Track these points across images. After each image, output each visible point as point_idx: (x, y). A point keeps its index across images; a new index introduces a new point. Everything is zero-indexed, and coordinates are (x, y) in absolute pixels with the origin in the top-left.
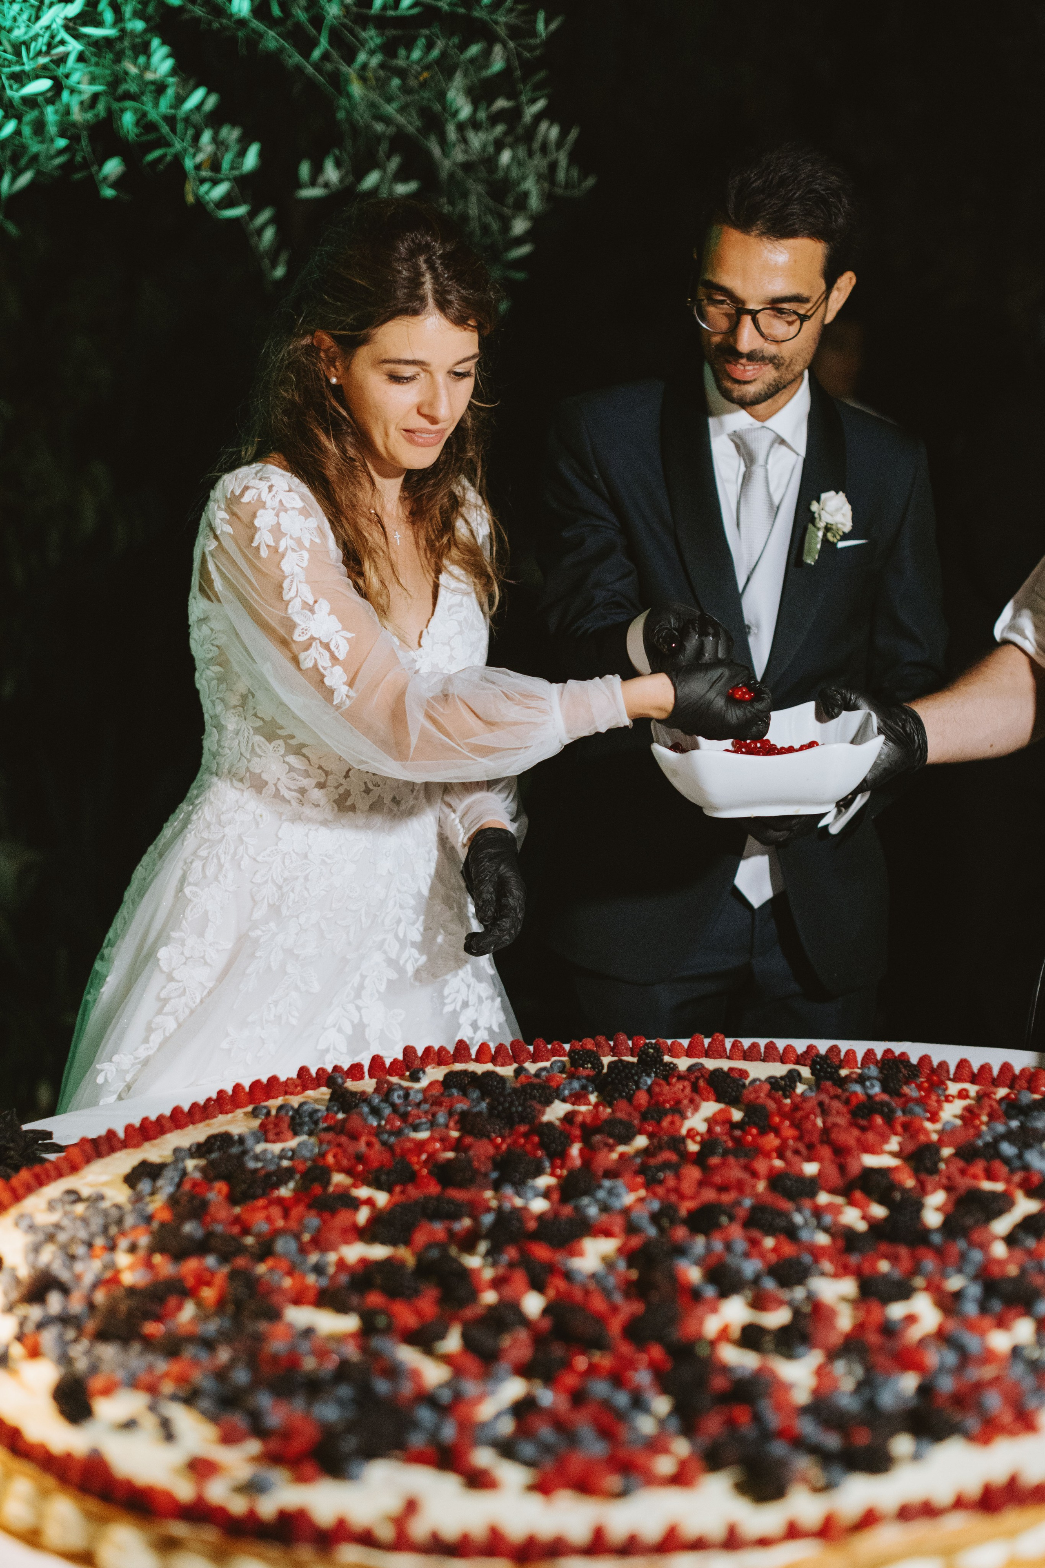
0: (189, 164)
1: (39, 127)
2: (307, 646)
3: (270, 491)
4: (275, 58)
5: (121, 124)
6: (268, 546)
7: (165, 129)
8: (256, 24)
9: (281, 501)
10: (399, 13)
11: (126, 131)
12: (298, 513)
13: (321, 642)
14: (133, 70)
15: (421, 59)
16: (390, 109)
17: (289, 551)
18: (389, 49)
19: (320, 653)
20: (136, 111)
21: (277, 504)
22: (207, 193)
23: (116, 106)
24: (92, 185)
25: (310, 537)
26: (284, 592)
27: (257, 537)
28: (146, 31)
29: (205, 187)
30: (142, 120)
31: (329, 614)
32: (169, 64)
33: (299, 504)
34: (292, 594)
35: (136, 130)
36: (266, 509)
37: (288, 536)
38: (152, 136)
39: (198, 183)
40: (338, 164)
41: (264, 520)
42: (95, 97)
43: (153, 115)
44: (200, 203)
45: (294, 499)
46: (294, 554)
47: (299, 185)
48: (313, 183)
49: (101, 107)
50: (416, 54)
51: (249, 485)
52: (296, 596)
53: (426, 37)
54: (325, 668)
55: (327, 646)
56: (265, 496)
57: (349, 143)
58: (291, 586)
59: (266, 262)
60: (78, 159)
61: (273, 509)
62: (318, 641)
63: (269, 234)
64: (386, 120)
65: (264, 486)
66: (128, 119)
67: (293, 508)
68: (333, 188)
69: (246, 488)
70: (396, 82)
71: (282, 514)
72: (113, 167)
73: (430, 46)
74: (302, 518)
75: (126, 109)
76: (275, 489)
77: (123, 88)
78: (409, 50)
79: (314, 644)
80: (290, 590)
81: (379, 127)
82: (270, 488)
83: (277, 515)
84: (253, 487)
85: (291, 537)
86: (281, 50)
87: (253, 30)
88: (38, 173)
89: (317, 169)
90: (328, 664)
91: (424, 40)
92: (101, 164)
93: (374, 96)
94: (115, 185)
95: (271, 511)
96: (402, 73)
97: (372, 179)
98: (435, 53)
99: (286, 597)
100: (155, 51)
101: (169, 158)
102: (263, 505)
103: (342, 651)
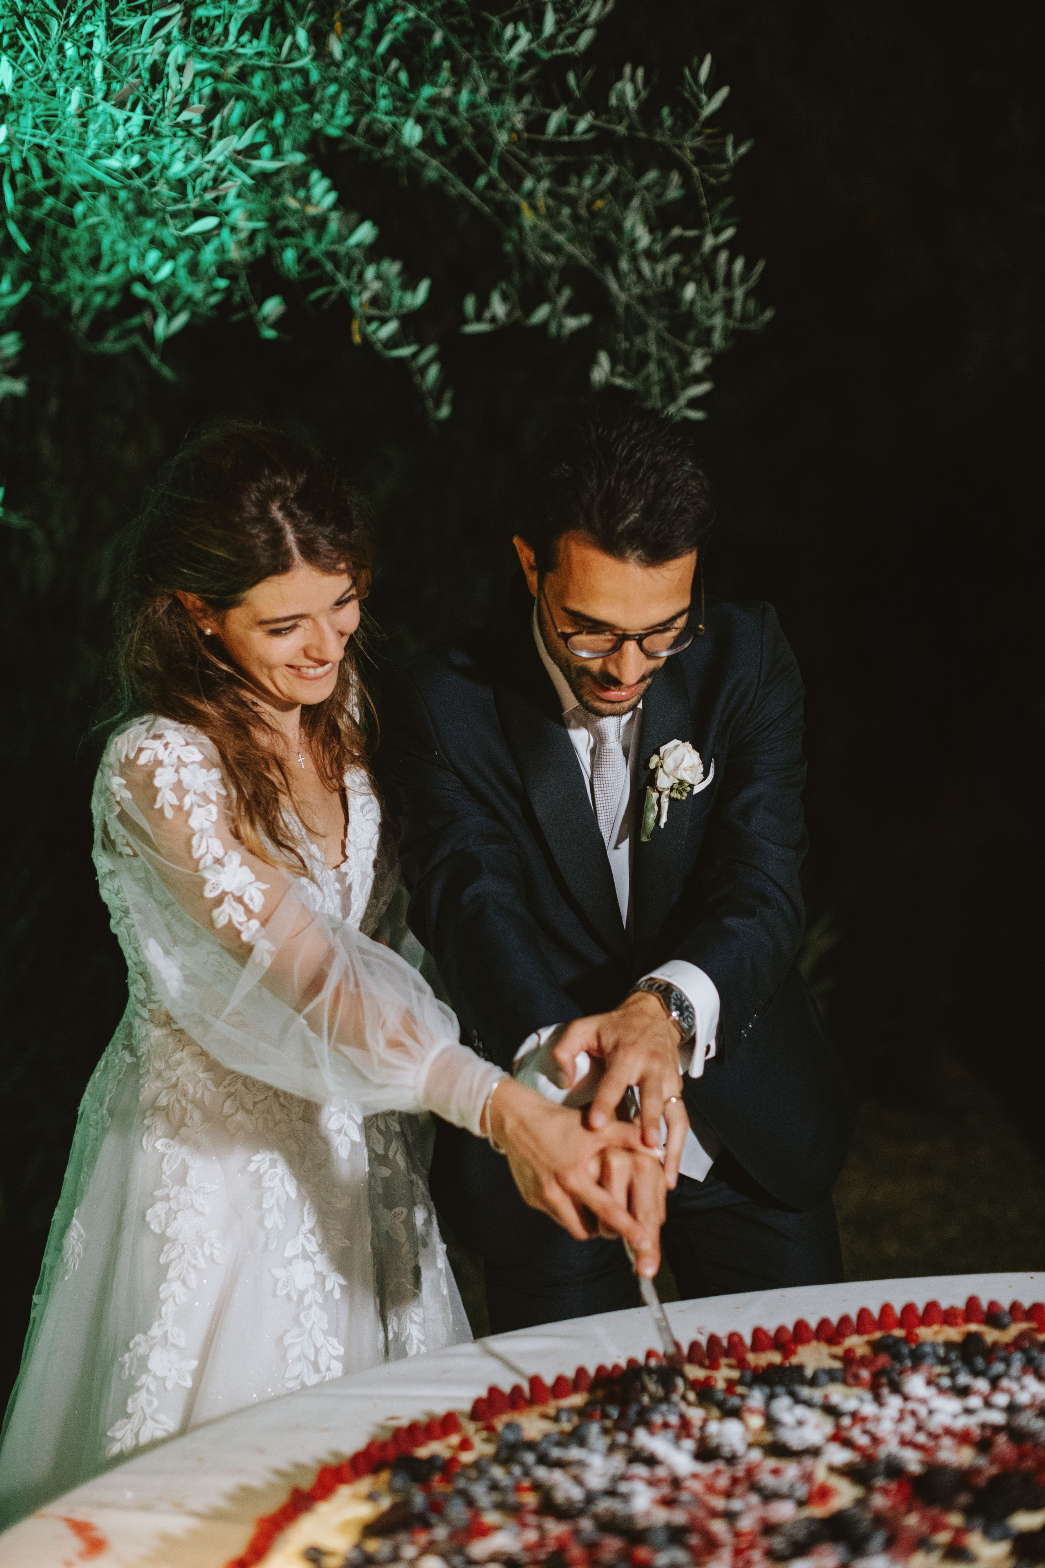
0: (355, 302)
1: (193, 268)
2: (219, 901)
3: (166, 749)
4: (438, 188)
5: (282, 262)
6: (171, 806)
7: (329, 267)
8: (420, 154)
9: (179, 758)
10: (573, 138)
11: (286, 268)
12: (199, 767)
13: (234, 896)
14: (293, 204)
15: (593, 187)
16: (560, 238)
17: (195, 808)
18: (560, 177)
19: (233, 908)
20: (297, 246)
21: (176, 761)
22: (374, 332)
23: (275, 242)
24: (251, 325)
25: (216, 789)
26: (194, 850)
27: (159, 798)
28: (305, 164)
29: (374, 326)
30: (303, 254)
31: (241, 865)
32: (331, 198)
33: (199, 757)
34: (202, 851)
35: (297, 268)
36: (165, 767)
37: (192, 793)
38: (315, 273)
39: (364, 322)
40: (505, 298)
41: (163, 779)
42: (253, 234)
43: (317, 251)
44: (366, 340)
45: (192, 753)
46: (201, 810)
47: (465, 321)
48: (479, 318)
49: (259, 243)
50: (588, 182)
51: (143, 746)
52: (207, 853)
53: (599, 164)
54: (241, 924)
55: (240, 900)
56: (162, 755)
57: (516, 276)
58: (201, 841)
59: (430, 403)
60: (237, 298)
61: (172, 766)
62: (230, 896)
63: (433, 372)
64: (556, 249)
65: (158, 744)
66: (289, 256)
67: (193, 762)
68: (500, 322)
69: (140, 750)
70: (566, 211)
71: (182, 770)
72: (272, 307)
73: (603, 172)
74: (204, 771)
75: (287, 246)
76: (170, 746)
77: (281, 224)
78: (581, 177)
79: (226, 899)
80: (199, 846)
81: (549, 258)
82: (166, 745)
83: (177, 771)
84: (147, 749)
85: (195, 793)
86: (444, 179)
87: (415, 160)
88: (194, 315)
89: (483, 303)
90: (243, 918)
91: (596, 167)
92: (260, 303)
93: (544, 225)
94: (275, 325)
95: (170, 768)
96: (572, 201)
97: (542, 313)
98: (608, 179)
99: (196, 855)
100: (315, 184)
101: (333, 297)
102: (159, 763)
103: (257, 902)
